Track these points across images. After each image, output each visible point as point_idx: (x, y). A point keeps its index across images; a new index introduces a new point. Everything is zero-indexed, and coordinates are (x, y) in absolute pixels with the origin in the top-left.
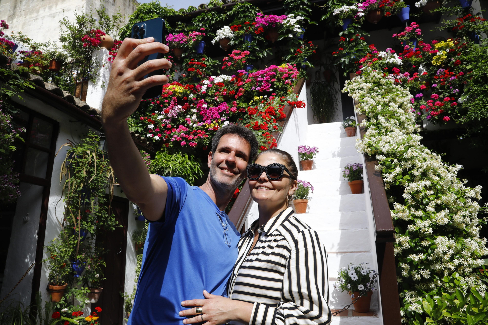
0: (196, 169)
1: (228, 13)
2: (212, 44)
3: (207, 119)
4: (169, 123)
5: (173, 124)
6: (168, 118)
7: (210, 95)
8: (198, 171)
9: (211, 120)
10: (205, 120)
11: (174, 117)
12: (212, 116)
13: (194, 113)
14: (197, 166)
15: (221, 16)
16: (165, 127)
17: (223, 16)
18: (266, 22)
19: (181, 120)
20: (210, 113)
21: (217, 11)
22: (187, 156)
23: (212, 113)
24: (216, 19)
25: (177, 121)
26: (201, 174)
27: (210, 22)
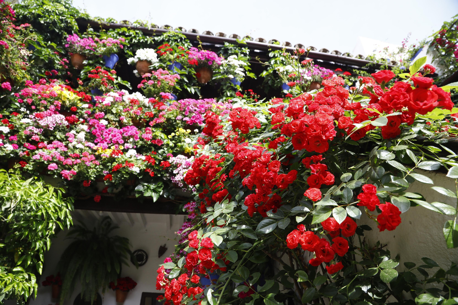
0: (63, 213)
1: (156, 38)
2: (127, 62)
3: (102, 142)
4: (37, 134)
5: (43, 137)
6: (38, 126)
7: (114, 112)
8: (66, 216)
9: (108, 144)
10: (98, 143)
11: (48, 127)
12: (111, 139)
13: (83, 130)
14: (65, 209)
15: (146, 38)
16: (28, 137)
17: (149, 39)
18: (202, 56)
19: (59, 135)
20: (109, 134)
21: (143, 32)
22: (51, 189)
23: (112, 136)
24: (139, 39)
25: (52, 135)
26: (68, 223)
27: (131, 40)
